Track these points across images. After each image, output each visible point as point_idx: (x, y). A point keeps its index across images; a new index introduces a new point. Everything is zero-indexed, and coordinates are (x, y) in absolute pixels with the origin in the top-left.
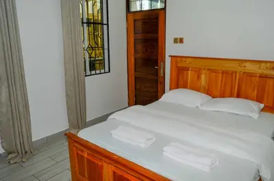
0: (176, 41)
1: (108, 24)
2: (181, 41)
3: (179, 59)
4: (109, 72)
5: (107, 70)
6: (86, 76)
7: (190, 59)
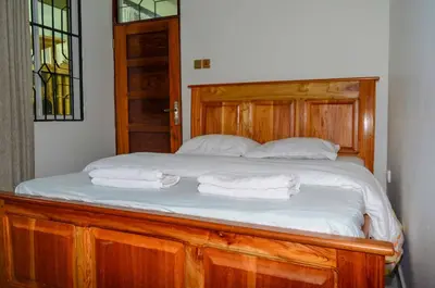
0: (198, 65)
1: (80, 36)
2: (206, 64)
3: (204, 89)
4: (82, 119)
5: (77, 116)
6: (36, 120)
7: (222, 88)
